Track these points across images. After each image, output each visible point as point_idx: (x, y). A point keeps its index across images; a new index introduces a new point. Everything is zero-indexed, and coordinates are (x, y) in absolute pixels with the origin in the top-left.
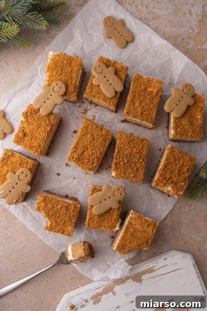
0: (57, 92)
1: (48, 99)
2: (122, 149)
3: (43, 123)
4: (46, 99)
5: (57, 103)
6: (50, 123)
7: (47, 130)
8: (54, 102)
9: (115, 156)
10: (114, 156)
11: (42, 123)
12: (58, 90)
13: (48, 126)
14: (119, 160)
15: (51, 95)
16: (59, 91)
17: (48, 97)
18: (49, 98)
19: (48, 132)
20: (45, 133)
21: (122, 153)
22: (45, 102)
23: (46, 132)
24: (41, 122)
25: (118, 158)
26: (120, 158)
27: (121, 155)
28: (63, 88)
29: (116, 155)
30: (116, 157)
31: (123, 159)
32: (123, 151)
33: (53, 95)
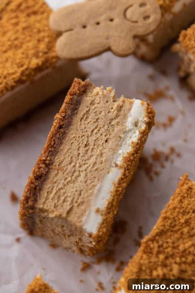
0: (128, 20)
1: (98, 24)
2: (177, 228)
3: (31, 44)
4: (93, 22)
5: (113, 48)
6: (46, 53)
7: (29, 63)
8: (107, 39)
9: (147, 242)
10: (144, 240)
11: (30, 41)
12: (134, 19)
13: (36, 55)
14: (153, 259)
15: (112, 20)
16: (136, 22)
17: (101, 19)
18: (102, 24)
19: (27, 69)
20: (19, 67)
21: (173, 243)
22: (84, 27)
23: (22, 66)
24: (28, 39)
25: (156, 250)
26: (159, 253)
27: (165, 245)
28: (151, 20)
29: (153, 240)
30: (147, 246)
31: (168, 262)
32: (177, 236)
33: (116, 21)
